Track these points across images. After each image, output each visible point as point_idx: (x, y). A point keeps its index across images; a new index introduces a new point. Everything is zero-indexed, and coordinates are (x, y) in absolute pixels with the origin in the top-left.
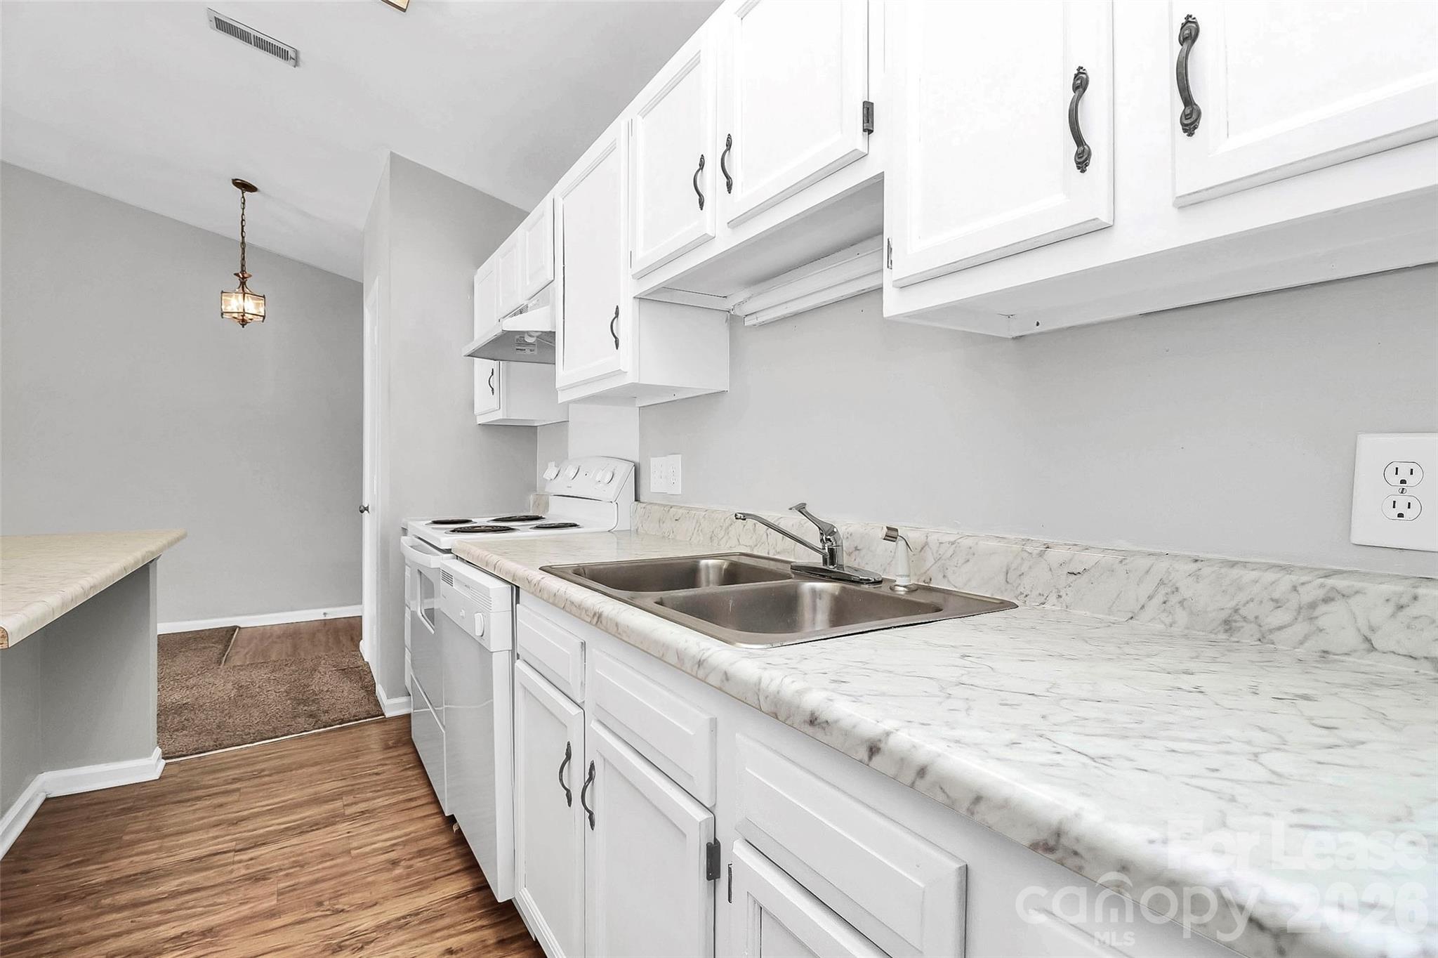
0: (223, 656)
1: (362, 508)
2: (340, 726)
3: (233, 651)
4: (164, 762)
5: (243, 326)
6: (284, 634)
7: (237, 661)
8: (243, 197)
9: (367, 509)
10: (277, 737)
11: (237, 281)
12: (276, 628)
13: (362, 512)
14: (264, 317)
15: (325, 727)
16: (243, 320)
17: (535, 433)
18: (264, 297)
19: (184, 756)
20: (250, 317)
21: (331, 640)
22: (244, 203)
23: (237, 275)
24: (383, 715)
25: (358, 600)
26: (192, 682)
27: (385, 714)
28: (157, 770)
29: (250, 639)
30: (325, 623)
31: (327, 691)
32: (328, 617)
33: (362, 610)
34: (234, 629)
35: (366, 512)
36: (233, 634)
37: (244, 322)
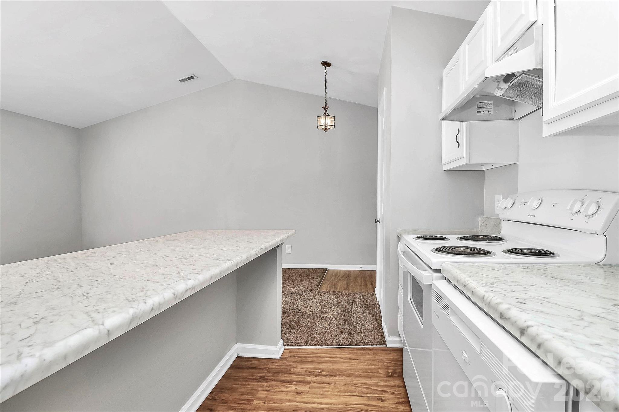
0: (320, 284)
1: (376, 220)
2: (363, 346)
3: (323, 282)
4: (284, 347)
5: (326, 131)
6: (344, 276)
7: (324, 288)
8: (326, 70)
9: (378, 221)
10: (333, 345)
11: (323, 110)
12: (341, 271)
13: (376, 222)
14: (334, 126)
15: (355, 345)
16: (326, 129)
17: (483, 175)
18: (334, 116)
19: (293, 346)
20: (329, 127)
21: (363, 283)
22: (326, 73)
23: (323, 107)
24: (386, 345)
25: (375, 263)
26: (305, 297)
27: (387, 345)
28: (280, 354)
29: (332, 276)
30: (361, 272)
31: (359, 318)
32: (362, 269)
33: (376, 268)
34: (325, 270)
35: (378, 222)
36: (325, 273)
37: (326, 130)
